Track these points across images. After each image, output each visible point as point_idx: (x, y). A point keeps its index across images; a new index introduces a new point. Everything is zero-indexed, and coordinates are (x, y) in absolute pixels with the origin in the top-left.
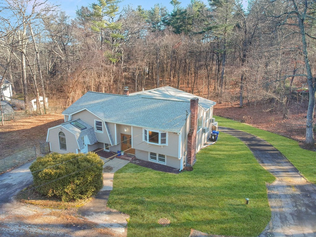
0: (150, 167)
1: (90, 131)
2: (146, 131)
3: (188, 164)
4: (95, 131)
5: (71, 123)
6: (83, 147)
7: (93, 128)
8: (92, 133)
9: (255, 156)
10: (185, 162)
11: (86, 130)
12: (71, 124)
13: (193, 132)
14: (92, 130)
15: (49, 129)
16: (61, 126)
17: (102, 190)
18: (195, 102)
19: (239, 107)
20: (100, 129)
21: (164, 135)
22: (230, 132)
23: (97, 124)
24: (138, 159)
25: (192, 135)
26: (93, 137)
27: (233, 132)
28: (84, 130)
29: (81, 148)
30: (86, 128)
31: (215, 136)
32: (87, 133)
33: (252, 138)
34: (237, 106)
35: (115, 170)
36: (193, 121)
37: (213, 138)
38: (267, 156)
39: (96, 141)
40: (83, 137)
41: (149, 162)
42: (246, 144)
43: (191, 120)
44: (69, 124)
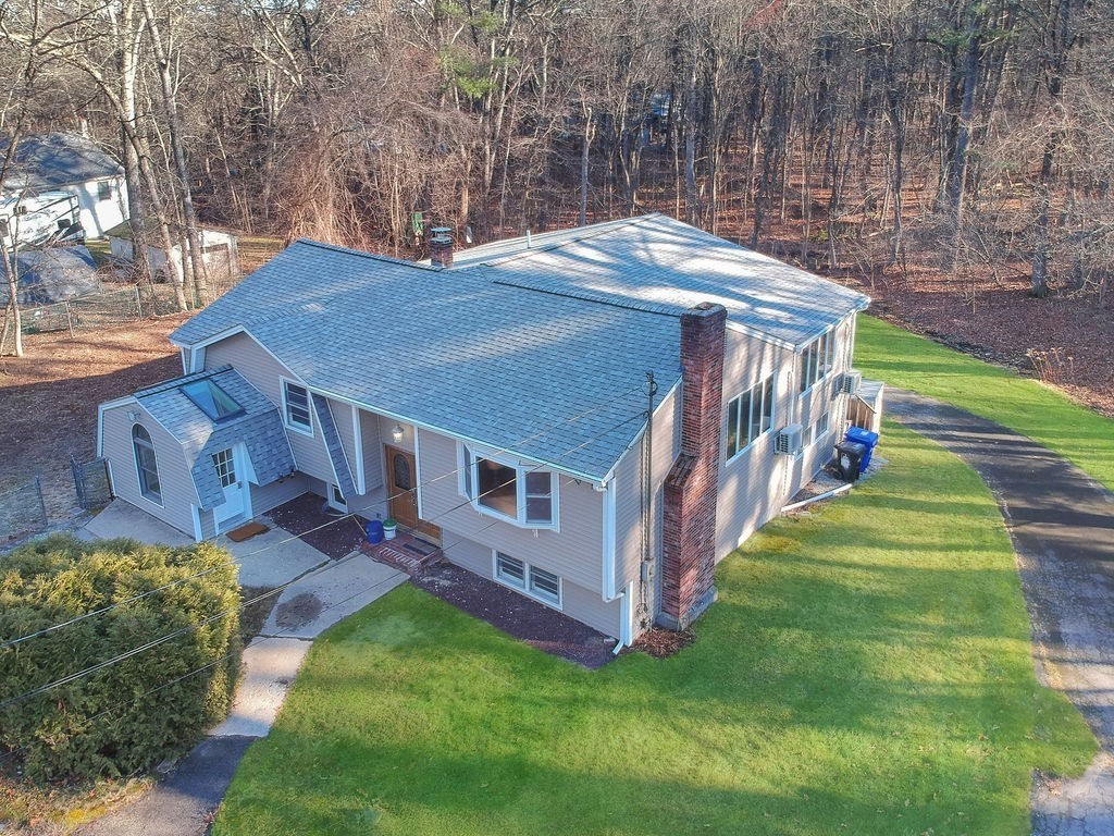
0: (486, 617)
1: (260, 425)
2: (467, 454)
3: (669, 616)
4: (286, 425)
5: (185, 388)
6: (218, 496)
7: (275, 412)
8: (270, 433)
9: (1024, 590)
10: (646, 609)
11: (239, 419)
12: (181, 392)
13: (689, 471)
14: (269, 421)
15: (102, 408)
16: (137, 400)
17: (219, 732)
18: (701, 326)
19: (1030, 294)
20: (301, 417)
21: (539, 482)
22: (945, 428)
23: (290, 398)
24: (450, 566)
25: (683, 483)
26: (275, 451)
27: (962, 429)
28: (231, 423)
29: (209, 500)
30: (242, 412)
31: (853, 456)
32: (245, 437)
33: (1047, 473)
34: (1021, 286)
35: (326, 619)
36: (693, 417)
37: (845, 463)
38: (1089, 593)
39: (287, 466)
40: (229, 452)
41: (495, 585)
42: (1001, 509)
43: (686, 413)
44: (175, 391)
